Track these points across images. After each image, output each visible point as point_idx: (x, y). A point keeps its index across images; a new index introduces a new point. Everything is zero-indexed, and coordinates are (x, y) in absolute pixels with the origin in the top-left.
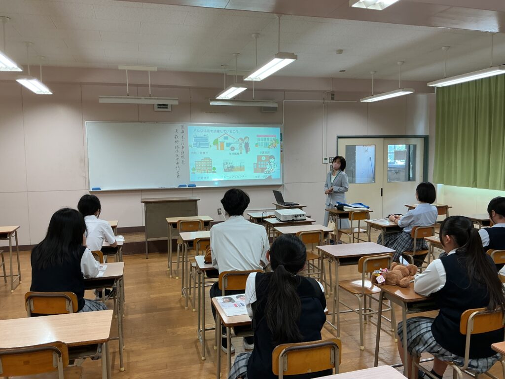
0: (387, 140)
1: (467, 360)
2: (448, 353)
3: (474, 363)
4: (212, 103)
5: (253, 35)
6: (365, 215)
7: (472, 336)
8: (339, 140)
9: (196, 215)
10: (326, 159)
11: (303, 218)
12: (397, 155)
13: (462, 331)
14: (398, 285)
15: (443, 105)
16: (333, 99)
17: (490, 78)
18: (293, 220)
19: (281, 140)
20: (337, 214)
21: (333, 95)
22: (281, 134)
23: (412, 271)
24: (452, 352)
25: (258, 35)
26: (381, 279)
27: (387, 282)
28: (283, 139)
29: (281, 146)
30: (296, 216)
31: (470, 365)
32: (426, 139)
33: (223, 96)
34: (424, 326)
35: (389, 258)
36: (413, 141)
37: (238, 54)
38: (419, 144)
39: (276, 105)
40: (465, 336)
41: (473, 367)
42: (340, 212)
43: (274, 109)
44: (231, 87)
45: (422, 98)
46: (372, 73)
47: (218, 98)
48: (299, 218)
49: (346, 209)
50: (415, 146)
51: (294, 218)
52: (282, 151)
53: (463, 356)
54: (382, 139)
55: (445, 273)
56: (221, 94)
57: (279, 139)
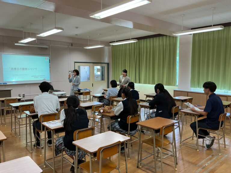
0: (94, 64)
1: (129, 132)
2: (123, 131)
3: (131, 132)
4: (16, 44)
5: (41, 17)
6: (88, 93)
7: (130, 124)
8: (75, 63)
9: (11, 97)
10: (70, 71)
11: (65, 95)
12: (98, 70)
13: (128, 123)
14: (107, 112)
15: (114, 52)
16: (72, 46)
17: (129, 43)
18: (61, 96)
19: (50, 62)
20: (78, 93)
21: (72, 44)
22: (49, 60)
23: (111, 108)
24: (124, 130)
25: (43, 17)
26: (102, 111)
27: (104, 112)
28: (51, 62)
29: (50, 65)
30: (62, 94)
31: (130, 133)
32: (108, 64)
33: (22, 41)
34: (116, 124)
35: (102, 106)
36: (103, 65)
37: (31, 24)
38: (106, 66)
39: (47, 47)
40: (128, 124)
41: (131, 133)
42: (79, 93)
43: (46, 48)
44: (29, 38)
45: (107, 48)
46: (88, 37)
47: (19, 42)
48: (64, 95)
49: (81, 91)
50: (104, 67)
51: (62, 95)
52: (50, 67)
53: (128, 131)
54: (92, 64)
55: (123, 106)
56: (22, 40)
57: (49, 62)
